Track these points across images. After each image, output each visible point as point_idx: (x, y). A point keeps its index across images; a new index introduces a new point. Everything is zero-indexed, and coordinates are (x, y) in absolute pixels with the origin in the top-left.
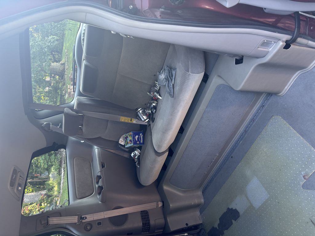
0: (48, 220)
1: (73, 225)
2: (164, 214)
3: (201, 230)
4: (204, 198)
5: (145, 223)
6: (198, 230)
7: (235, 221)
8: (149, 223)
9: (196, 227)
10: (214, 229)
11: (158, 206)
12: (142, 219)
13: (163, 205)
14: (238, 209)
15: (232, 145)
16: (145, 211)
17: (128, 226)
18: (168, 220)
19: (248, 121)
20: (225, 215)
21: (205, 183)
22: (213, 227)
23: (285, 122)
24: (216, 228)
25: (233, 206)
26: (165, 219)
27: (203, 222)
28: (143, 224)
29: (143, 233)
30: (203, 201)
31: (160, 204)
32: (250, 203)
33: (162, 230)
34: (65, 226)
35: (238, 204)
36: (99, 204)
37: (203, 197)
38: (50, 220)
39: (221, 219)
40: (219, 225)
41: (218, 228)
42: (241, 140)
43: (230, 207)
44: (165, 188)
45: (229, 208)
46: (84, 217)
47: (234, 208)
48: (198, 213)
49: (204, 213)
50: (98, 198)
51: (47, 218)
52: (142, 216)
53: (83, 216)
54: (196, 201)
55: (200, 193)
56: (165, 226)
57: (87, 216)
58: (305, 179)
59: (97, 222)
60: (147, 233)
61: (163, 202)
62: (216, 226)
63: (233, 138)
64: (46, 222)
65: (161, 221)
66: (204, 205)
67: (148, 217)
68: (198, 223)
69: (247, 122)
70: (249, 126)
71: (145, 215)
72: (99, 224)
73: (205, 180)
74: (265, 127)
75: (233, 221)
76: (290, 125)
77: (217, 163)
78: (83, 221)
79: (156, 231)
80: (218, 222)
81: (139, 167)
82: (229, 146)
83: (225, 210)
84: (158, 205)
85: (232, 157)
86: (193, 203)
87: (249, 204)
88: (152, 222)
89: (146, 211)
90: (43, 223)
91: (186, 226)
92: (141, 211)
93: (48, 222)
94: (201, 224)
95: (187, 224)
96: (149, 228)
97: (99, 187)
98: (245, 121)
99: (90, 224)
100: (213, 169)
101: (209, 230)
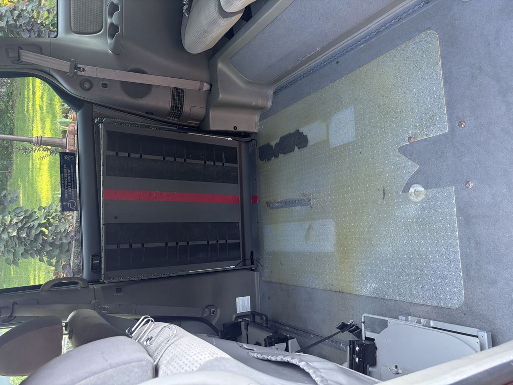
0: (19, 53)
1: (63, 74)
2: (207, 104)
3: (252, 140)
4: (273, 102)
5: (176, 107)
6: (249, 139)
7: (299, 149)
8: (181, 108)
9: (247, 135)
10: (268, 146)
11: (202, 89)
12: (173, 99)
13: (210, 90)
14: (309, 138)
15: (347, 43)
16: (180, 89)
17: (148, 102)
18: (211, 113)
19: (390, 16)
20: (290, 135)
21: (284, 81)
22: (269, 144)
23: (439, 49)
24: (272, 146)
25: (305, 130)
26: (206, 111)
27: (259, 132)
28: (173, 107)
29: (169, 118)
30: (270, 104)
31: (206, 87)
32: (328, 137)
33: (199, 123)
34: (48, 70)
35: (312, 132)
36: (107, 53)
37: (271, 99)
38: (24, 54)
39: (283, 139)
40: (277, 145)
41: (274, 148)
42: (364, 42)
43: (301, 130)
44: (220, 66)
45: (298, 130)
46: (80, 68)
47: (305, 134)
48: (257, 118)
49: (265, 121)
50: (109, 43)
51: (18, 50)
52: (173, 95)
53: (79, 66)
54: (260, 102)
55: (271, 92)
56: (204, 120)
57: (86, 67)
58: (409, 141)
59: (101, 82)
60: (176, 119)
61: (211, 85)
62: (273, 143)
63: (354, 33)
64: (17, 55)
65: (199, 111)
66: (270, 110)
67: (181, 99)
68: (251, 131)
69: (388, 17)
70: (388, 25)
71: (178, 95)
72: (104, 86)
73: (286, 77)
74: (408, 42)
75: (296, 149)
76: (442, 57)
77: (312, 61)
78: (79, 73)
79: (189, 121)
80: (278, 141)
81: (187, 16)
82: (342, 43)
83: (292, 131)
84: (202, 87)
85: (337, 62)
86: (254, 104)
87: (326, 138)
88: (187, 108)
89: (182, 90)
90: (11, 55)
91: (234, 130)
92: (174, 88)
93: (19, 56)
94: (256, 133)
95: (235, 128)
96: (181, 114)
97: (112, 24)
98: (387, 14)
99: (89, 80)
100: (304, 67)
101: (261, 145)
